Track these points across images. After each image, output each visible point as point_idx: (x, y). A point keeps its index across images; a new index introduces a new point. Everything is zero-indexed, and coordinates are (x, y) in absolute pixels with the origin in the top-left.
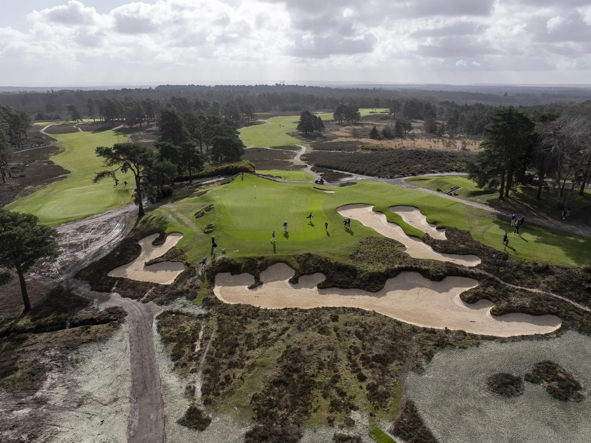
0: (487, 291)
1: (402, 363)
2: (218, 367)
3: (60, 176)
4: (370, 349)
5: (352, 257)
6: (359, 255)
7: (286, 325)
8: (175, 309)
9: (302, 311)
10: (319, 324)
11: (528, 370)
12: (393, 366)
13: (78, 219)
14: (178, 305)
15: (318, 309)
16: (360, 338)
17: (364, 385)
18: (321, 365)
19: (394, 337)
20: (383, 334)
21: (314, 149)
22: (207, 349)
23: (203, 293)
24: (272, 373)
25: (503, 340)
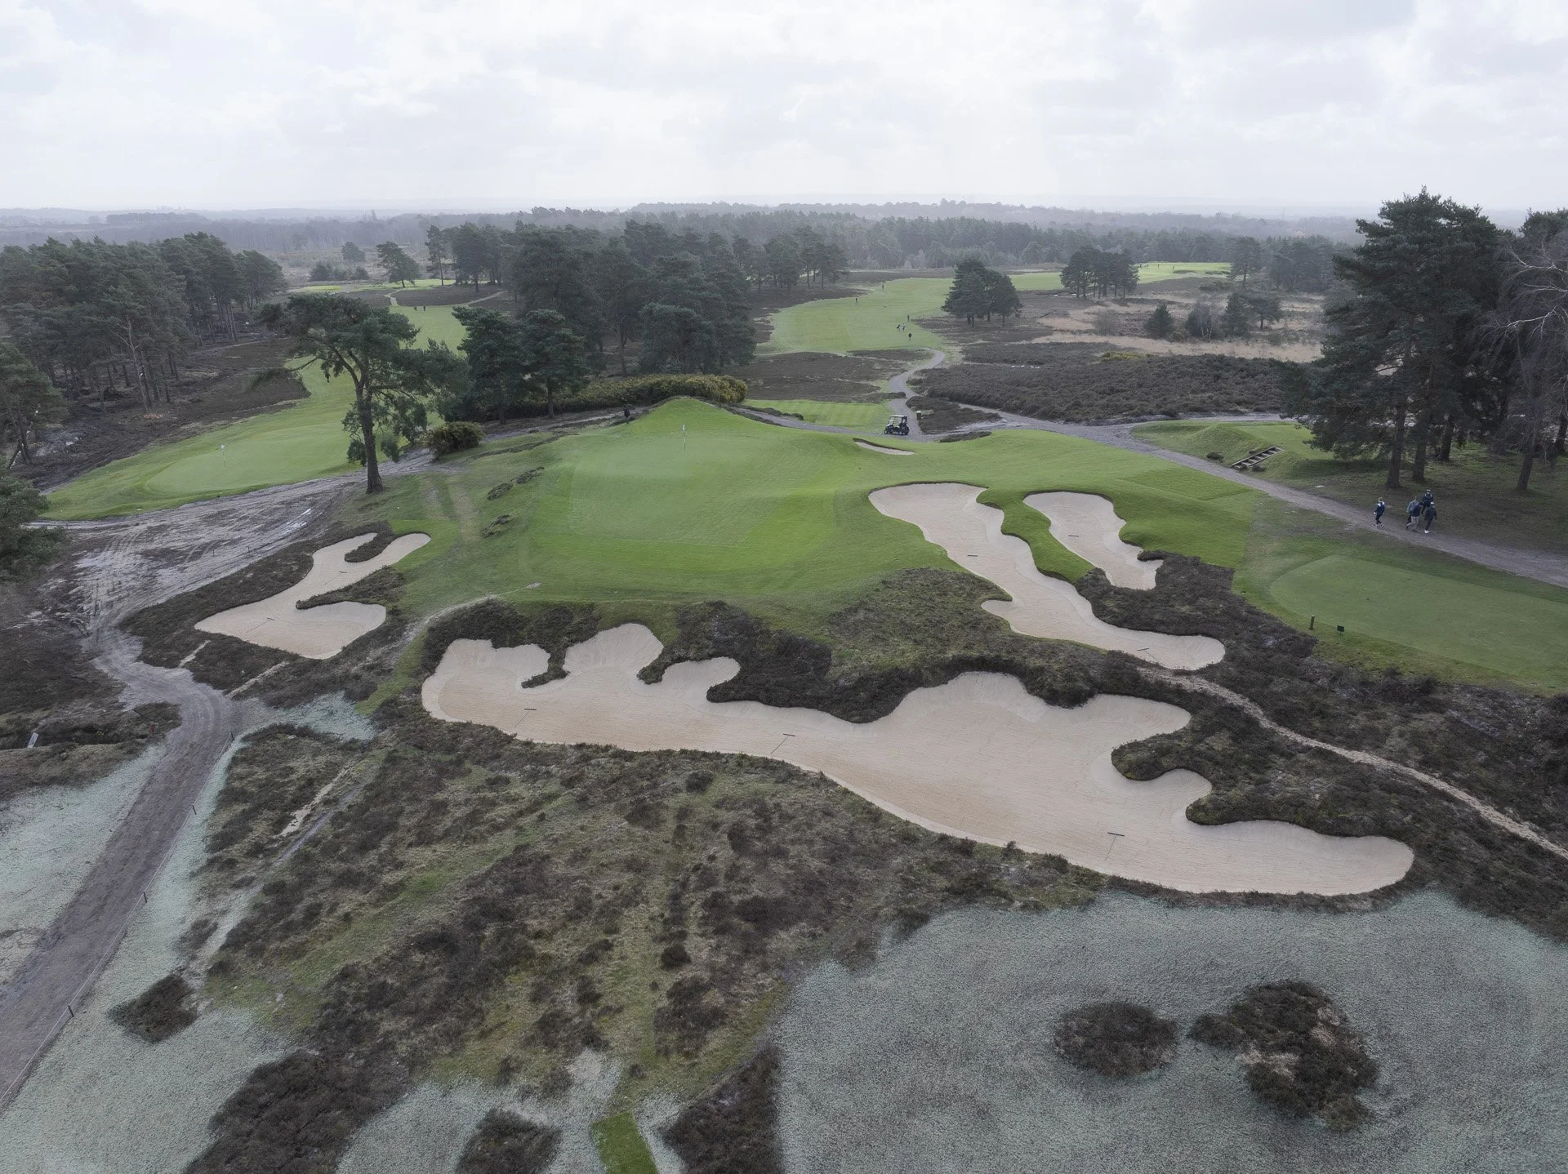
0: (1201, 747)
1: (819, 930)
2: (307, 880)
3: (279, 404)
4: (746, 880)
5: (835, 620)
7: (553, 787)
8: (300, 723)
9: (622, 755)
10: (646, 795)
12: (784, 940)
13: (229, 494)
14: (316, 715)
15: (669, 753)
16: (734, 847)
17: (668, 980)
18: (582, 909)
19: (836, 852)
20: (811, 842)
21: (965, 359)
22: (312, 832)
23: (386, 688)
24: (430, 916)
25: (1175, 899)
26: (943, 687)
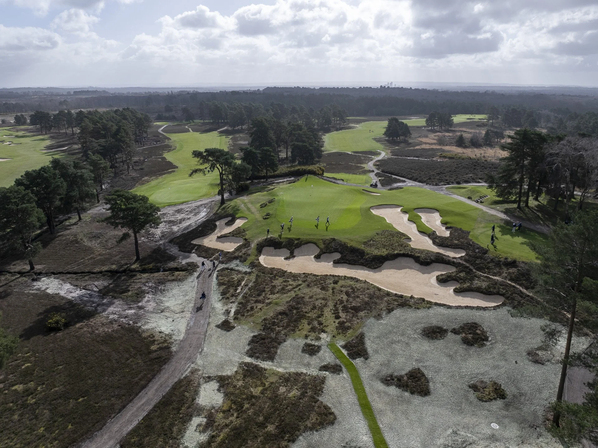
0: (458, 275)
1: (369, 312)
2: (248, 301)
3: (169, 170)
4: (351, 302)
5: (365, 243)
6: (372, 242)
7: (300, 282)
8: (230, 267)
9: (315, 275)
10: (324, 284)
11: (456, 326)
12: (362, 314)
13: (177, 204)
14: (233, 265)
15: (327, 275)
16: (347, 296)
17: (337, 321)
18: (314, 308)
19: (371, 297)
20: (365, 295)
21: (392, 155)
22: (245, 292)
23: (251, 259)
24: (279, 309)
25: (449, 307)
26: (394, 261)
